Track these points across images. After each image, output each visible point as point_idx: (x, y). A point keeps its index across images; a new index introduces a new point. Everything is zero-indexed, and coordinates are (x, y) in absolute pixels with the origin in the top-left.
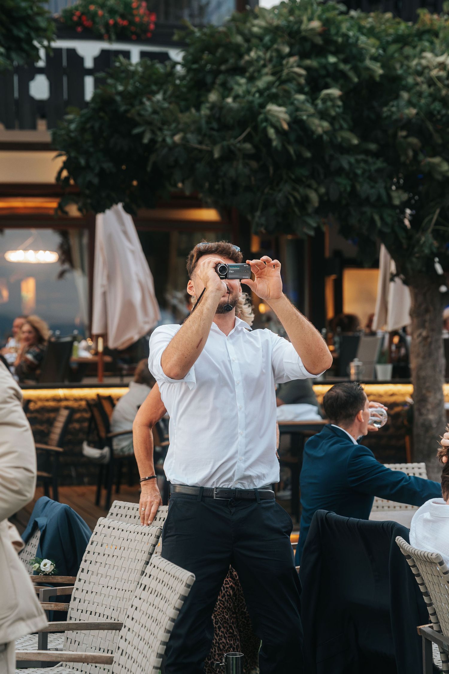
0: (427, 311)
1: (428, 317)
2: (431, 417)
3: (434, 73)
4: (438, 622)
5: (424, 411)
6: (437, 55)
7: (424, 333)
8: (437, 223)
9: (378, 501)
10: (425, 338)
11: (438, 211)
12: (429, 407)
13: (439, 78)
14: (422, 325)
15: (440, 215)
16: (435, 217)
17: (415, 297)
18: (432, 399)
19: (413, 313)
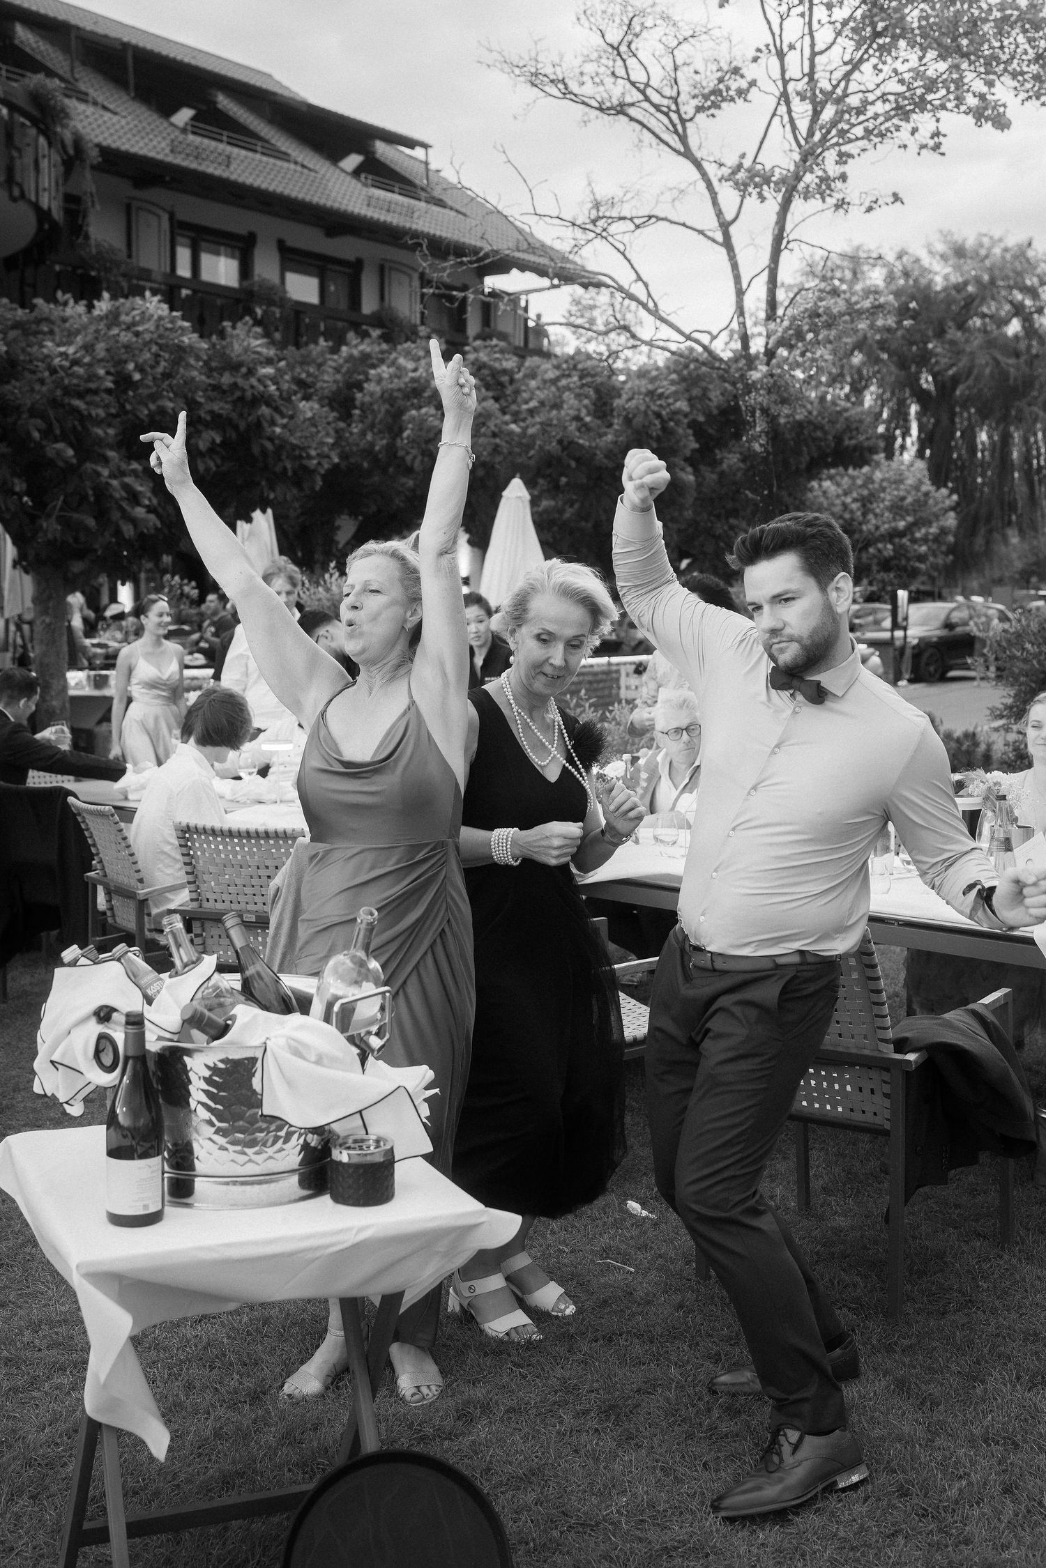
0: (50, 597)
1: (51, 604)
2: (54, 703)
3: (57, 361)
4: (103, 869)
5: (48, 698)
6: (58, 345)
7: (48, 620)
8: (62, 509)
9: (31, 773)
10: (49, 625)
11: (62, 498)
12: (53, 693)
13: (61, 367)
14: (45, 612)
15: (64, 501)
16: (60, 503)
17: (37, 583)
18: (56, 686)
19: (35, 600)
